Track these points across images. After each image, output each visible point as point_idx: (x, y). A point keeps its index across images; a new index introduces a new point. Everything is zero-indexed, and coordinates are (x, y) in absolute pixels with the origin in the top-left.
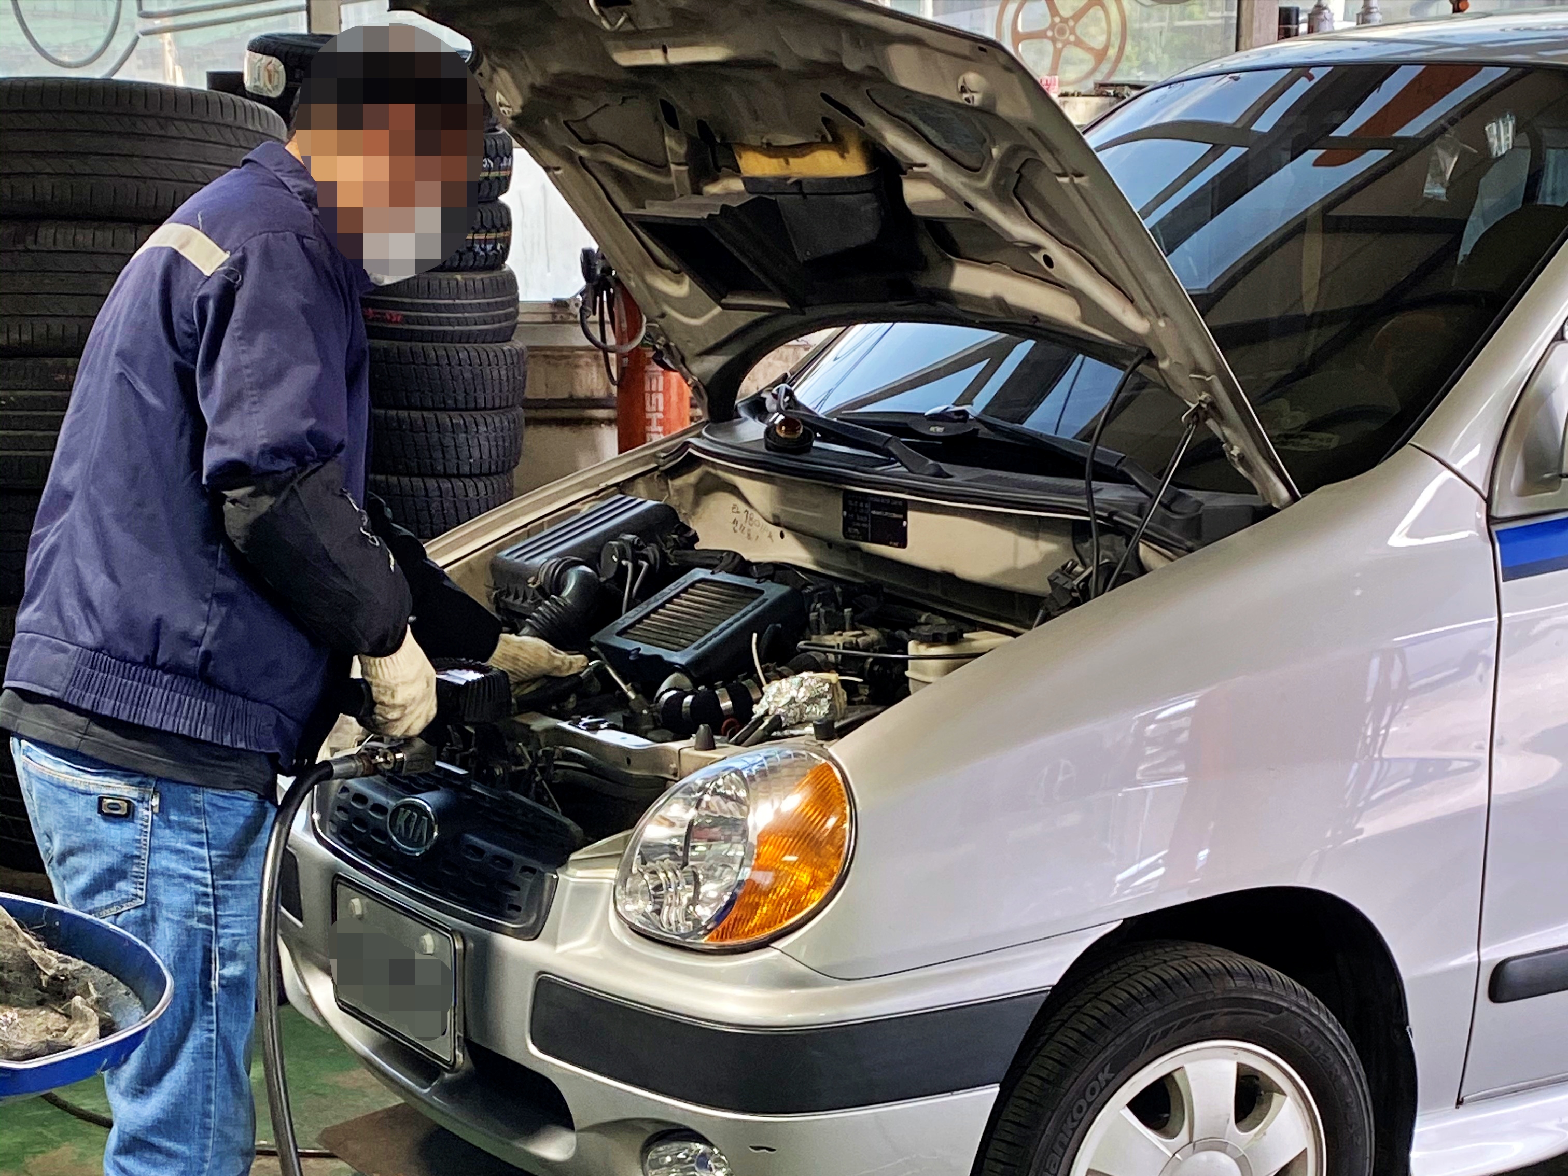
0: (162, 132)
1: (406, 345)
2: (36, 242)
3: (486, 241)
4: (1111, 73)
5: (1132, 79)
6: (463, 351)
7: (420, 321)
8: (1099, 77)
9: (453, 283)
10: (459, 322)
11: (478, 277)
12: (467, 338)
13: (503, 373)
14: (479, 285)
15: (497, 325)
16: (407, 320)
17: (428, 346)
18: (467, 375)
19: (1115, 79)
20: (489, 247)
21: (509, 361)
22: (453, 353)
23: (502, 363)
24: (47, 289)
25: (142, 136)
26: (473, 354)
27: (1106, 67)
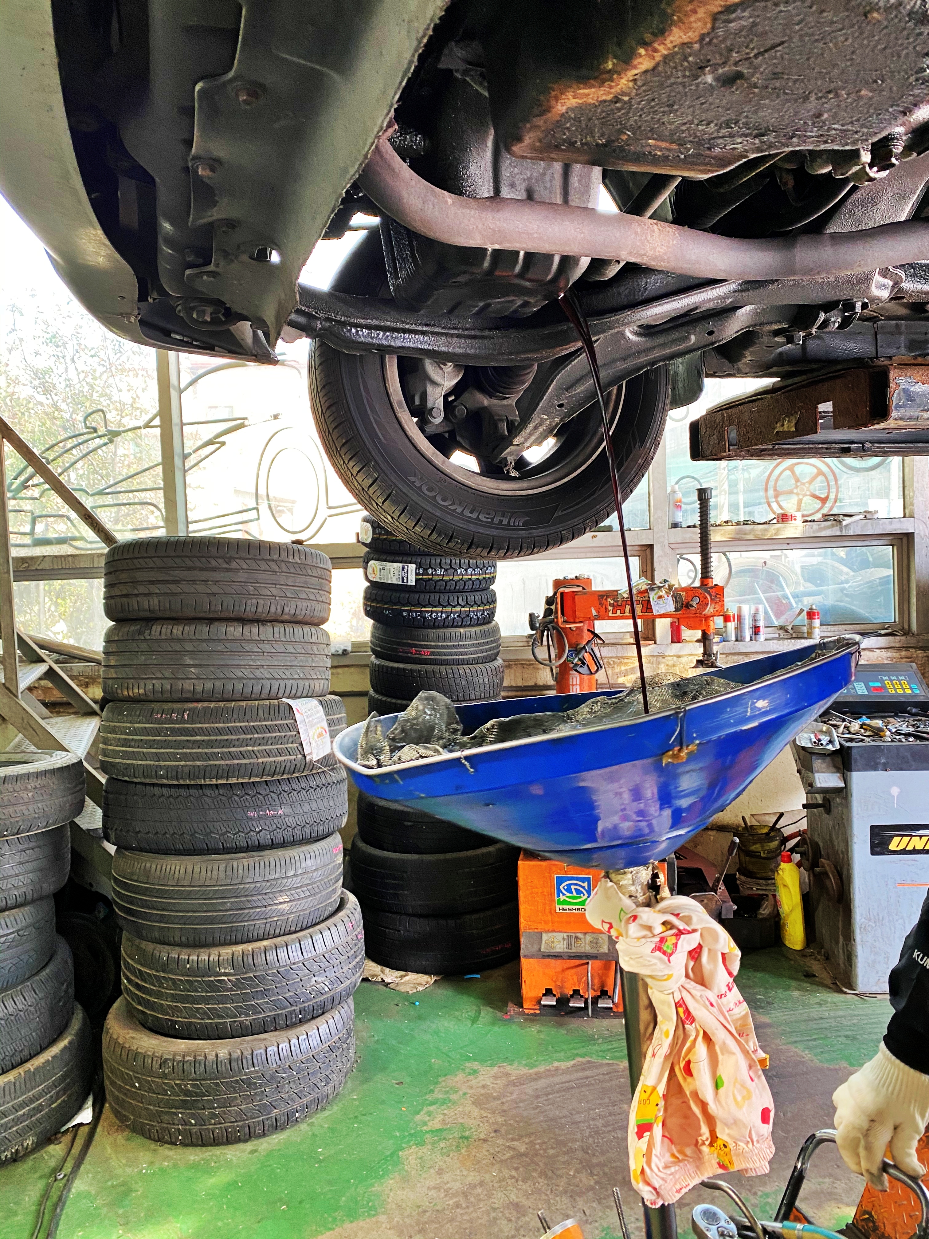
0: (227, 566)
1: (430, 668)
2: (150, 635)
3: (477, 611)
4: (831, 509)
5: (845, 511)
6: (461, 669)
7: (439, 654)
8: (825, 511)
9: (458, 634)
10: (462, 654)
11: (473, 629)
12: (467, 662)
13: (486, 680)
14: (473, 634)
15: (485, 654)
16: (433, 654)
17: (443, 668)
18: (464, 682)
19: (835, 511)
20: (479, 614)
21: (489, 672)
22: (456, 671)
23: (485, 674)
24: (155, 662)
25: (214, 569)
26: (468, 671)
27: (828, 505)
